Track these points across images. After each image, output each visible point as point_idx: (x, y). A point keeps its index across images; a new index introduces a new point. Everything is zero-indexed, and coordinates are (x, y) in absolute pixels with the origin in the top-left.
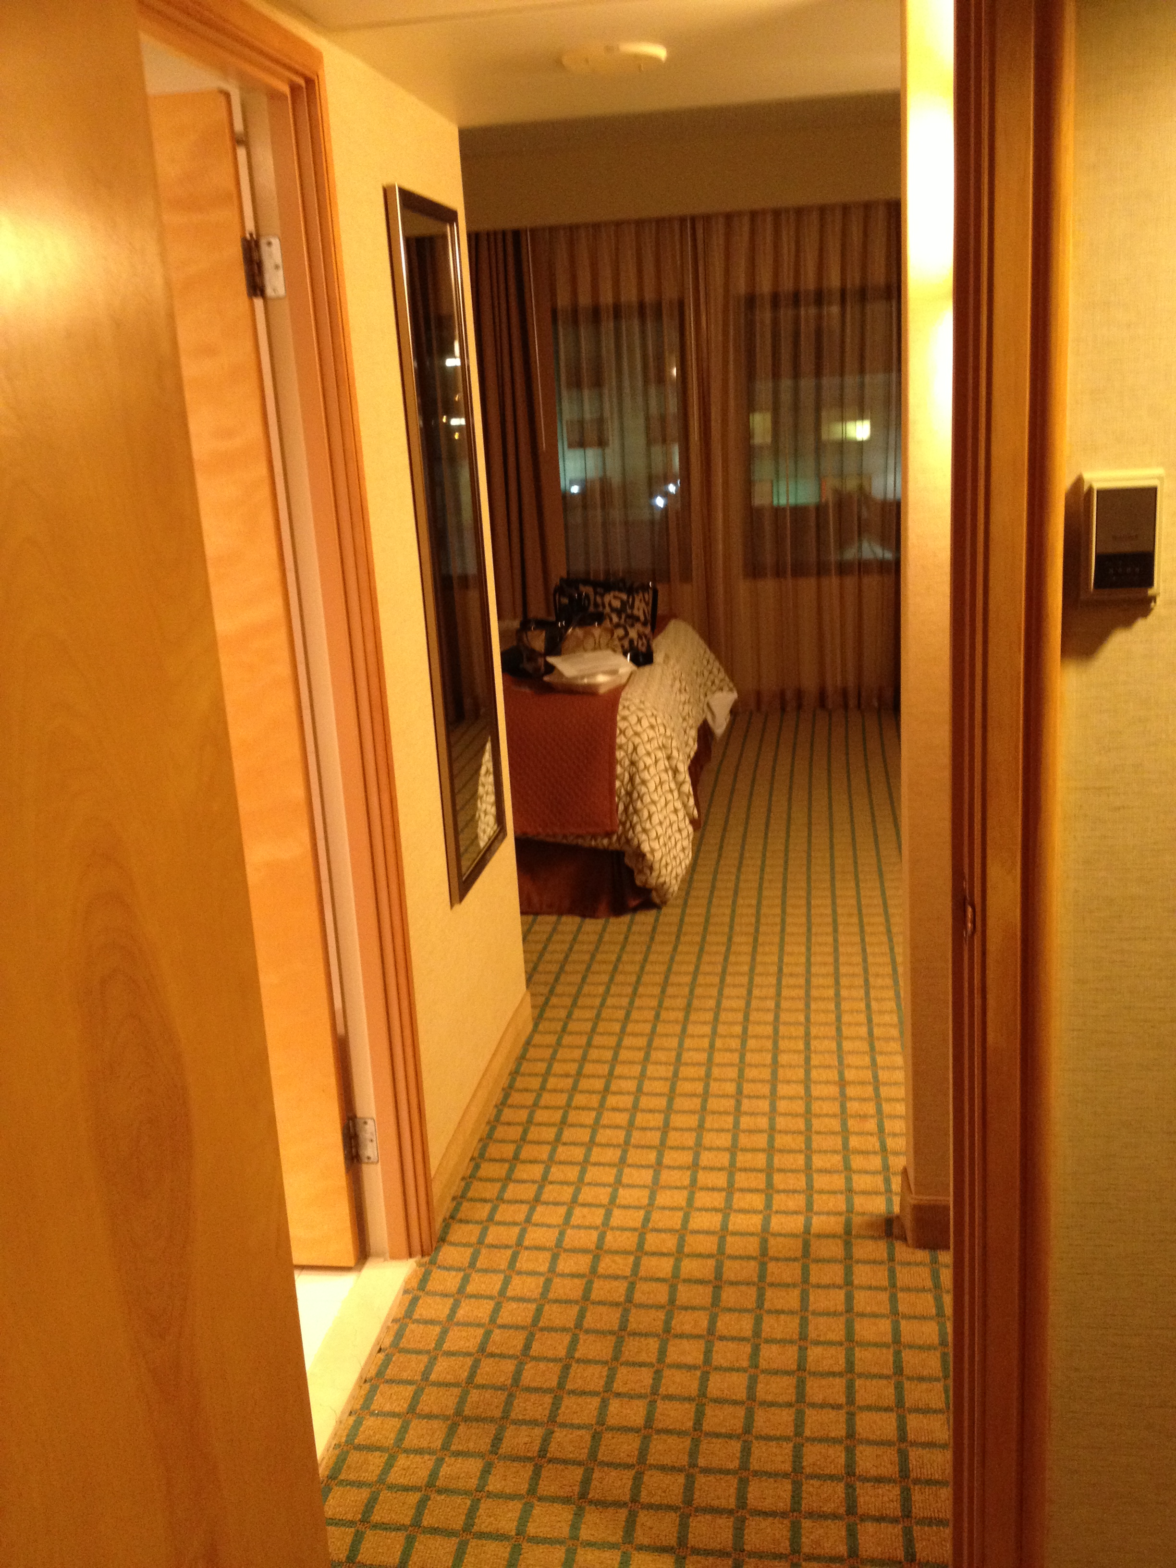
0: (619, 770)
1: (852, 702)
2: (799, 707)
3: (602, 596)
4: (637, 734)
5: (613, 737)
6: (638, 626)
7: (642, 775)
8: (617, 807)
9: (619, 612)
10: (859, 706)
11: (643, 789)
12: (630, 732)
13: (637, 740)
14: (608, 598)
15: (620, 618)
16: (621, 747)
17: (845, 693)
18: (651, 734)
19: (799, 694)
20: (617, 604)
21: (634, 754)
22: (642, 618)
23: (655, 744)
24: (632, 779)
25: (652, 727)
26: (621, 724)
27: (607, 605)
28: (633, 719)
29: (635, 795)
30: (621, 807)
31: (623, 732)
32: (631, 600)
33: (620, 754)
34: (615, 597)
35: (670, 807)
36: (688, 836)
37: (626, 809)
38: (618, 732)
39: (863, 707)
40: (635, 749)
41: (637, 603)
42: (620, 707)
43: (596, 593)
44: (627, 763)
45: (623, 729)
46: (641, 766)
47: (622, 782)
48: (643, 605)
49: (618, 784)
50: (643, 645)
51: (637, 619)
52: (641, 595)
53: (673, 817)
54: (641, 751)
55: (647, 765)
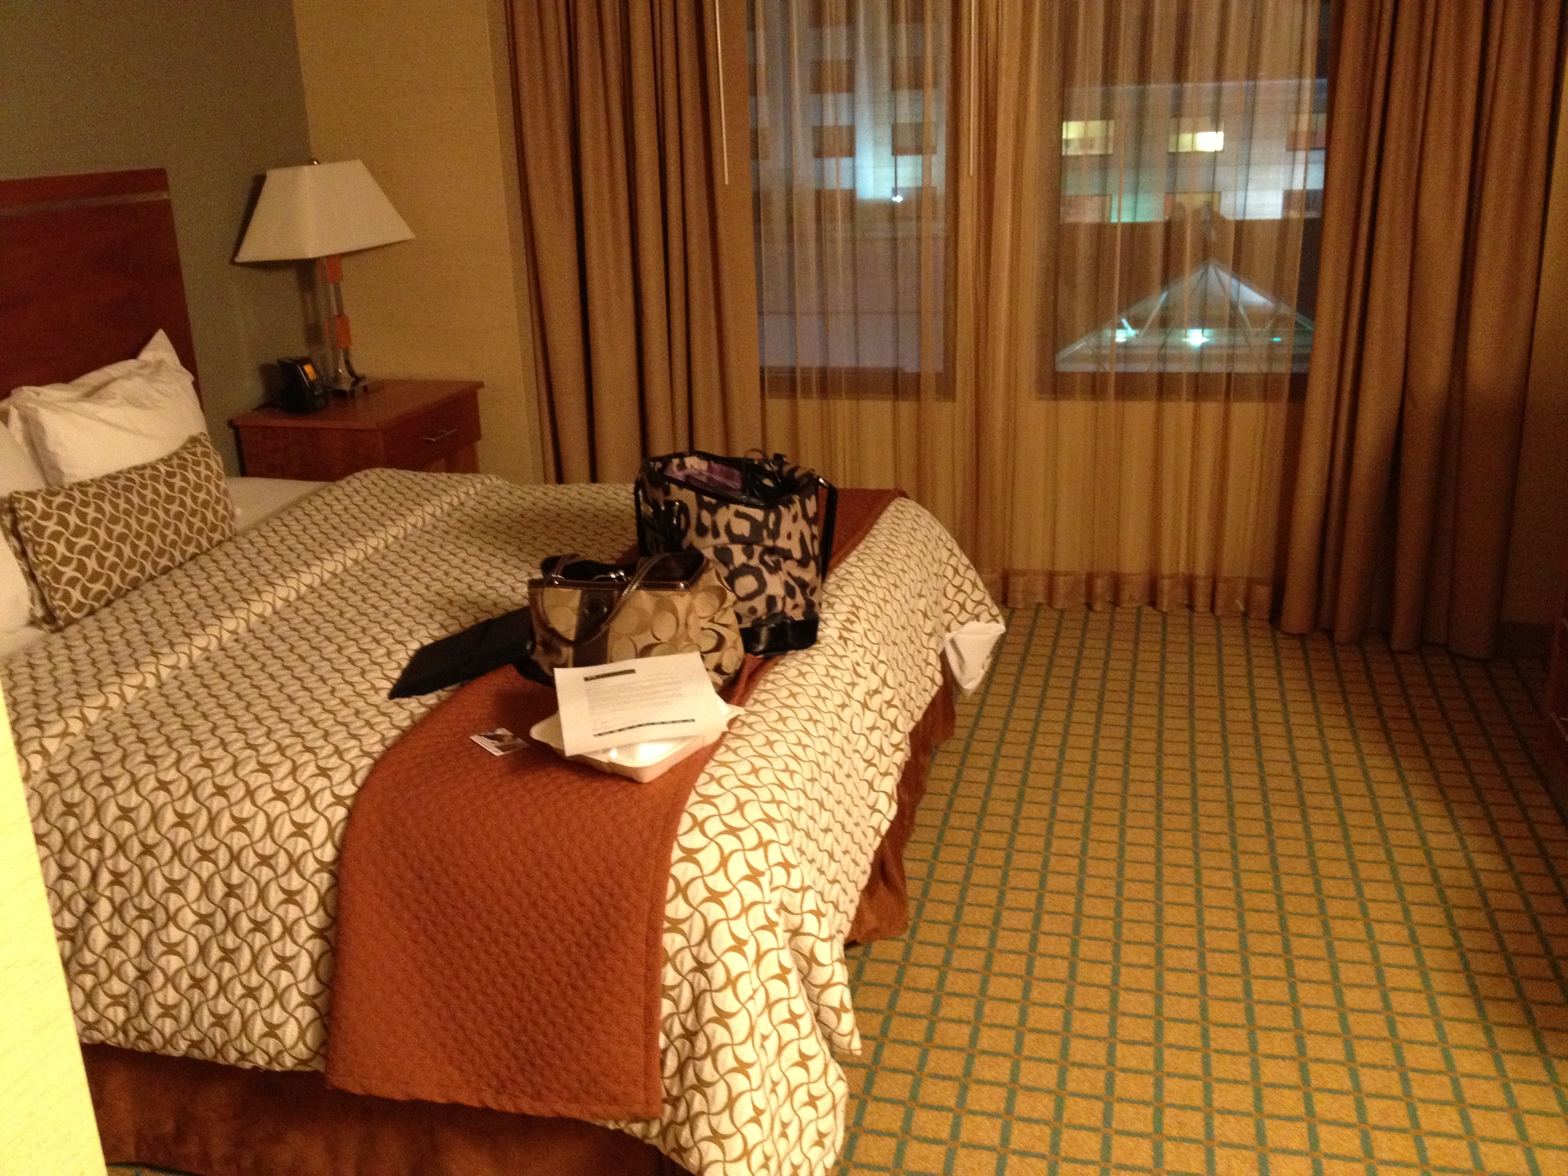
0: (669, 976)
1: (1201, 601)
2: (1116, 602)
3: (713, 510)
4: (715, 897)
5: (657, 902)
6: (789, 566)
7: (720, 998)
8: (663, 1063)
9: (748, 544)
10: (1212, 608)
11: (720, 1035)
12: (698, 892)
13: (713, 911)
14: (725, 515)
15: (750, 555)
16: (676, 926)
17: (1190, 583)
18: (750, 891)
19: (1117, 583)
20: (742, 528)
21: (705, 945)
22: (797, 554)
23: (757, 917)
24: (696, 1003)
25: (754, 876)
26: (682, 871)
27: (722, 530)
28: (709, 859)
29: (701, 1045)
30: (671, 1063)
31: (682, 890)
32: (772, 517)
33: (671, 942)
34: (738, 515)
35: (791, 1054)
36: (834, 1107)
37: (681, 1070)
38: (671, 887)
39: (1219, 612)
40: (708, 933)
41: (786, 525)
42: (686, 822)
43: (701, 505)
44: (689, 963)
45: (683, 881)
46: (718, 975)
47: (676, 1002)
48: (802, 525)
49: (666, 1007)
50: (795, 606)
51: (787, 555)
52: (797, 508)
53: (797, 1075)
54: (722, 938)
55: (734, 973)
